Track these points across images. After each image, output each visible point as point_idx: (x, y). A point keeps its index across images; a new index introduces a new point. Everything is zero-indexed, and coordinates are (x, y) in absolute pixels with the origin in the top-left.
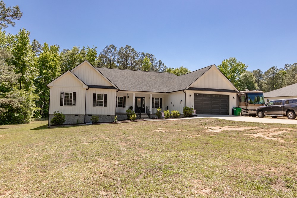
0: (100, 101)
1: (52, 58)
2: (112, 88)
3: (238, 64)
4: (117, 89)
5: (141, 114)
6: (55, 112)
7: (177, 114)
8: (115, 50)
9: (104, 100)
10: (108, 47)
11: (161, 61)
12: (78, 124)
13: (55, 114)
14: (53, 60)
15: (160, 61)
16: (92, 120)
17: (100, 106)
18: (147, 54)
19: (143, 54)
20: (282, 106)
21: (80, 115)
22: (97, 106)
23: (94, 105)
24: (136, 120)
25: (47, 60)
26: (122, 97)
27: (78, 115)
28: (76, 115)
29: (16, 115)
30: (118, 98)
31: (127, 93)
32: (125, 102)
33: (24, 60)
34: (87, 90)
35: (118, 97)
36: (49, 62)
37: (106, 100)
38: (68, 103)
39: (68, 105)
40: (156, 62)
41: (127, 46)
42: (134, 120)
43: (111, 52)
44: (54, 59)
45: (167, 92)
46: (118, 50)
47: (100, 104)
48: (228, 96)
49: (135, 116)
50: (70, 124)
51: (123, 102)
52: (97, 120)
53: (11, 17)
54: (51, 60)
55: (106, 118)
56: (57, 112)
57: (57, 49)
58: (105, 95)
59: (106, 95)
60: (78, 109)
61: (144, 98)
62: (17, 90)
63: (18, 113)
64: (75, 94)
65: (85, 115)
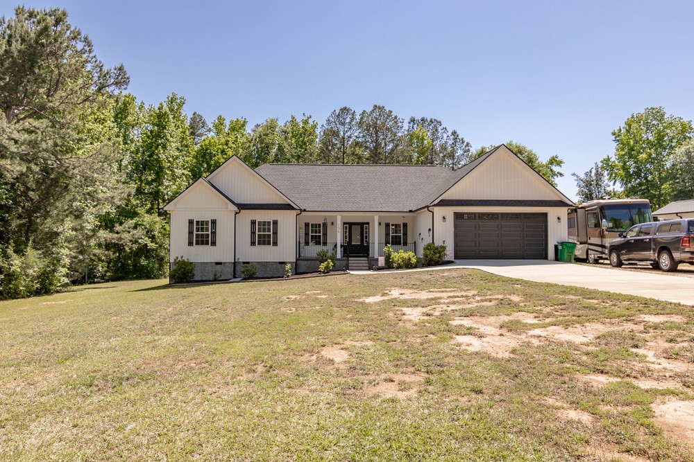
0: (265, 235)
1: (221, 146)
2: (288, 207)
3: (671, 123)
4: (296, 209)
5: (348, 260)
6: (177, 258)
7: (410, 259)
8: (352, 120)
9: (271, 233)
10: (337, 112)
11: (458, 133)
12: (216, 280)
13: (176, 263)
14: (223, 152)
15: (454, 133)
16: (243, 272)
17: (264, 244)
18: (423, 120)
19: (413, 120)
20: (650, 239)
21: (225, 263)
22: (258, 244)
23: (253, 243)
24: (332, 273)
25: (211, 153)
26: (320, 225)
27: (220, 263)
28: (217, 263)
29: (143, 262)
30: (312, 227)
31: (325, 216)
32: (325, 234)
33: (159, 157)
34: (237, 213)
35: (312, 225)
36: (215, 156)
37: (275, 233)
38: (202, 241)
39: (202, 243)
40: (445, 136)
41: (375, 106)
42: (328, 272)
43: (343, 124)
44: (224, 149)
45: (411, 211)
46: (358, 117)
47: (264, 241)
48: (545, 215)
49: (328, 263)
50: (206, 281)
51: (321, 234)
52: (254, 273)
53: (112, 88)
54: (219, 151)
55: (278, 269)
56: (180, 259)
57: (243, 125)
58: (273, 223)
59: (275, 223)
60: (221, 252)
61: (368, 223)
62: (146, 215)
63: (147, 258)
64: (214, 222)
65: (235, 263)
